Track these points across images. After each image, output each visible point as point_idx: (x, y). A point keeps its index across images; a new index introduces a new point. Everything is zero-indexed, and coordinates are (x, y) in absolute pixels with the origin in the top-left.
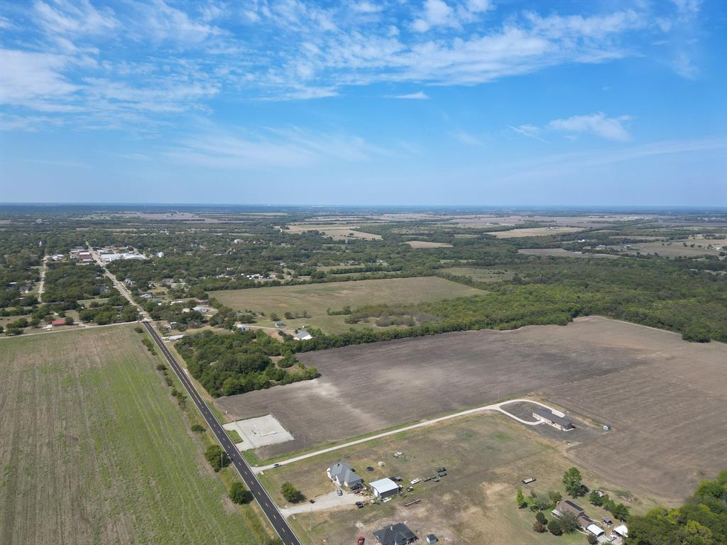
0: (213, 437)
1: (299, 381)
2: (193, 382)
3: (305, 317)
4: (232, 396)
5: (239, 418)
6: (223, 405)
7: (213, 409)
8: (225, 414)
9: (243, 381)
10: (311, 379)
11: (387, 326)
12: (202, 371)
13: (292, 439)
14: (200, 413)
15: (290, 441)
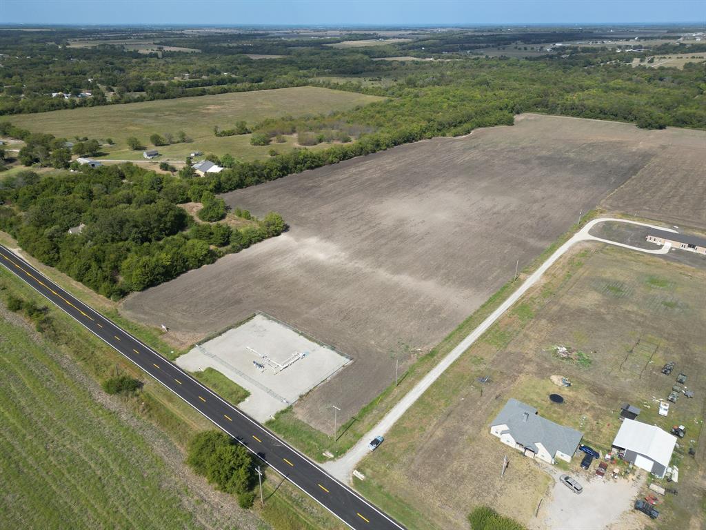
0: (171, 399)
1: (260, 241)
2: (45, 272)
3: (184, 141)
4: (151, 289)
5: (202, 336)
6: (145, 313)
7: (127, 323)
8: (161, 333)
9: (164, 258)
10: (278, 234)
11: (315, 144)
12: (57, 249)
13: (345, 361)
14: (99, 340)
15: (346, 369)
